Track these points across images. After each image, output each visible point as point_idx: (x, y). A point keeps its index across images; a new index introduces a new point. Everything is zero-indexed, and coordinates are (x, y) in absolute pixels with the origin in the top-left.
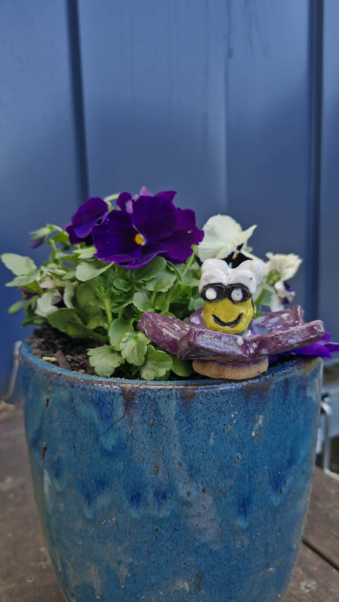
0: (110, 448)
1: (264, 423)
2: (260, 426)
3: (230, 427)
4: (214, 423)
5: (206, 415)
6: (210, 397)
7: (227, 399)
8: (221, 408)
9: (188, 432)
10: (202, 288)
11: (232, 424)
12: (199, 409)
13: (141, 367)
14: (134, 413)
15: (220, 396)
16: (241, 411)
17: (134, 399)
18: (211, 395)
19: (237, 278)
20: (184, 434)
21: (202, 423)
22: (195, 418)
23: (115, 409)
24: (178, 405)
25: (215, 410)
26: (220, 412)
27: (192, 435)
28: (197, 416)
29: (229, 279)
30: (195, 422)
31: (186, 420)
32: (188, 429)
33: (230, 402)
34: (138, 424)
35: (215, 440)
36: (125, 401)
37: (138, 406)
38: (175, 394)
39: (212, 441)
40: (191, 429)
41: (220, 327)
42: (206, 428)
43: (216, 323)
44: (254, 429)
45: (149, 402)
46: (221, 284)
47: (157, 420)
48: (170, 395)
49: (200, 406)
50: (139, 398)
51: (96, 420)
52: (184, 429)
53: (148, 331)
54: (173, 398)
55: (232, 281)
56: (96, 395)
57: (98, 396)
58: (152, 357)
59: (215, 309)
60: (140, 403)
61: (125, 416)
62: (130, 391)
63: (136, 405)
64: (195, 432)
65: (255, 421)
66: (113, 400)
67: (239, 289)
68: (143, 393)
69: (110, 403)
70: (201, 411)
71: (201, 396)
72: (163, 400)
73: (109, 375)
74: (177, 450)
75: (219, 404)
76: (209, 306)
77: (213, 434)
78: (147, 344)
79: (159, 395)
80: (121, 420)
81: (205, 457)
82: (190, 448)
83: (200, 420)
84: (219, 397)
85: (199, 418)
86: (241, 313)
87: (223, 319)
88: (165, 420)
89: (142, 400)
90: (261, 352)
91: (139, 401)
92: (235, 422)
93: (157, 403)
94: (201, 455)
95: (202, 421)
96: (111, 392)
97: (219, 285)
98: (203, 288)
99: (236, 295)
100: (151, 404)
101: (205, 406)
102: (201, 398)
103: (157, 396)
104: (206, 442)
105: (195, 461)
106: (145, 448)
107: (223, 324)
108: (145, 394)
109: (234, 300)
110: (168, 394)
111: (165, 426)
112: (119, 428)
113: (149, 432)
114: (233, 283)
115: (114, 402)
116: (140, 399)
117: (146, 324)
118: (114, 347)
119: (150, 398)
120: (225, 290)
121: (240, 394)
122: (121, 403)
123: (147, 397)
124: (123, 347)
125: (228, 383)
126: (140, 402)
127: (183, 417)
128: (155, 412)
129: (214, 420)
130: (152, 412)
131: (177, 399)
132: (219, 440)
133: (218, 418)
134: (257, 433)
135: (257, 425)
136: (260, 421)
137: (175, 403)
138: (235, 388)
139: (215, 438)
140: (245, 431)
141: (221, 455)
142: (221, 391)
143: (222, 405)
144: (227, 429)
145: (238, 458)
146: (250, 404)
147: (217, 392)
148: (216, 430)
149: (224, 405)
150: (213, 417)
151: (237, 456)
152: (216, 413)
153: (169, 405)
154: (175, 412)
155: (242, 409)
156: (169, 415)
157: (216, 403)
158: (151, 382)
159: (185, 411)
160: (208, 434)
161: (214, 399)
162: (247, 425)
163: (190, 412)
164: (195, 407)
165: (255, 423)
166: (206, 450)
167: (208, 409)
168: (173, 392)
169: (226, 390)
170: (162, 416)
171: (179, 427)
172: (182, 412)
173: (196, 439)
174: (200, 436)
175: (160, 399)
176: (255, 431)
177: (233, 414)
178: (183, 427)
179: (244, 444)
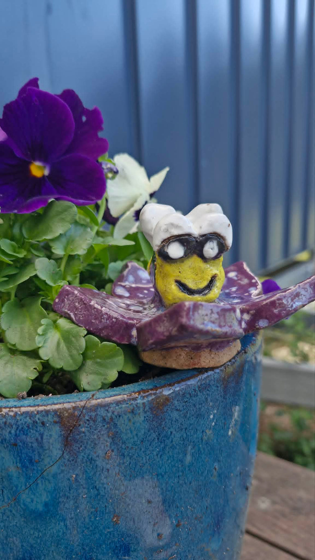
0: (40, 508)
1: (238, 417)
2: (236, 421)
3: (209, 432)
4: (192, 432)
5: (182, 424)
6: (188, 398)
7: (207, 397)
8: (200, 409)
9: (159, 456)
10: (160, 243)
11: (210, 429)
12: (174, 419)
13: (76, 371)
14: (79, 448)
15: (199, 393)
16: (220, 408)
17: (80, 425)
18: (188, 396)
19: (211, 225)
20: (155, 460)
21: (177, 437)
22: (169, 433)
23: (47, 447)
24: (146, 420)
25: (193, 415)
26: (199, 416)
27: (165, 457)
28: (172, 430)
29: (201, 227)
30: (168, 439)
31: (158, 439)
32: (159, 452)
33: (209, 400)
34: (87, 462)
35: (193, 455)
36: (63, 432)
37: (85, 436)
38: (142, 406)
39: (189, 458)
40: (164, 449)
41: (188, 296)
42: (182, 443)
43: (182, 291)
44: (231, 426)
45: (104, 426)
46: (189, 235)
47: (116, 451)
48: (136, 408)
49: (175, 415)
50: (88, 422)
51: (13, 470)
52: (155, 453)
53: (75, 315)
54: (139, 412)
55: (206, 230)
56: (10, 432)
57: (13, 432)
58: (94, 353)
59: (180, 272)
60: (88, 431)
61: (65, 454)
62: (72, 415)
63: (83, 434)
64: (168, 452)
65: (231, 416)
66: (42, 435)
67: (214, 241)
68: (93, 414)
69: (37, 440)
70: (177, 420)
71: (176, 400)
72: (126, 417)
73: (25, 393)
74: (145, 484)
75: (197, 406)
76: (169, 268)
77: (190, 447)
78: (84, 335)
79: (118, 412)
80: (58, 462)
81: (181, 482)
82: (163, 476)
83: (175, 434)
84: (197, 395)
85: (174, 432)
86: (214, 274)
87: (191, 285)
88: (128, 447)
89: (93, 425)
90: (258, 325)
91: (87, 427)
92: (213, 424)
93: (115, 425)
94: (176, 480)
95: (178, 435)
96: (38, 421)
97: (187, 237)
98: (162, 242)
99: (211, 250)
100: (108, 428)
101: (181, 413)
102: (176, 402)
103: (116, 413)
104: (181, 461)
105: (169, 491)
106: (99, 494)
107: (191, 292)
108: (97, 415)
109: (207, 257)
110: (131, 407)
111: (128, 455)
112: (55, 476)
113: (104, 470)
114: (207, 233)
115: (45, 437)
116: (88, 424)
117: (70, 304)
118: (14, 345)
119: (104, 420)
120: (194, 243)
121: (219, 386)
122: (57, 437)
123: (99, 419)
124: (39, 343)
125: (205, 373)
126: (89, 429)
127: (154, 435)
128: (112, 438)
129: (192, 429)
130: (109, 440)
131: (145, 412)
132: (196, 454)
133: (197, 424)
134: (233, 430)
135: (233, 420)
136: (236, 414)
137: (142, 418)
138: (214, 378)
139: (193, 453)
140: (222, 431)
141: (199, 473)
142: (199, 387)
143: (200, 406)
144: (206, 436)
145: (215, 469)
146: (228, 395)
147: (195, 390)
148: (194, 442)
149: (203, 405)
150: (191, 424)
151: (214, 466)
152: (194, 419)
153: (134, 423)
154: (143, 432)
155: (221, 404)
156: (133, 438)
157: (195, 406)
158: (100, 393)
159: (156, 426)
160: (185, 450)
161: (192, 400)
162: (225, 424)
163: (163, 426)
164: (169, 418)
165: (232, 419)
166: (182, 472)
167: (185, 416)
168: (139, 403)
169: (204, 384)
170: (124, 443)
171: (148, 452)
172: (152, 429)
173: (170, 461)
174: (175, 456)
175: (121, 418)
176: (231, 428)
177: (211, 414)
178: (153, 451)
179: (222, 449)
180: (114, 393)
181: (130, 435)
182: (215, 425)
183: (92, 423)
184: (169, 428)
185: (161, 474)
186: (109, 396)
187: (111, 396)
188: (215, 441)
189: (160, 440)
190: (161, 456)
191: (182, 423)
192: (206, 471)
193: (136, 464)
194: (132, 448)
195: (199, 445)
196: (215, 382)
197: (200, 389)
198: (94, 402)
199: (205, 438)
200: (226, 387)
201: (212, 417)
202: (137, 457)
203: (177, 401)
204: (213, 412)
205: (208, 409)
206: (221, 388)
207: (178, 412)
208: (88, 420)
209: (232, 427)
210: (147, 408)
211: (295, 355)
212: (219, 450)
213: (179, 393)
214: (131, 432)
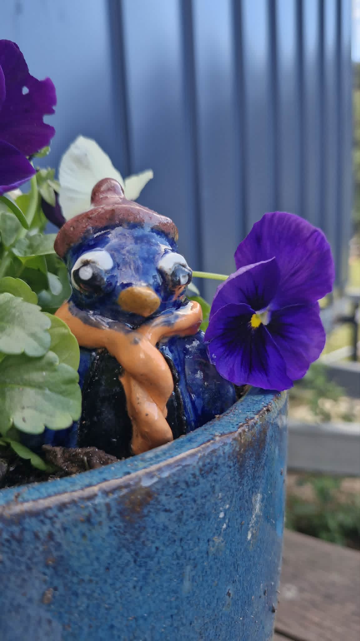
1: (261, 510)
2: (257, 516)
3: (217, 540)
4: (191, 545)
5: (175, 533)
6: (183, 489)
7: (213, 484)
8: (203, 505)
9: (138, 588)
11: (220, 535)
12: (161, 526)
15: (201, 479)
16: (234, 500)
18: (183, 486)
20: (130, 596)
21: (166, 554)
22: (154, 550)
24: (113, 533)
25: (192, 517)
26: (202, 516)
27: (148, 590)
28: (158, 544)
30: (152, 559)
31: (135, 561)
32: (137, 582)
33: (217, 489)
35: (193, 580)
38: (104, 509)
39: (187, 585)
40: (145, 578)
42: (175, 562)
44: (250, 526)
45: (38, 548)
47: (61, 589)
48: (94, 514)
49: (162, 518)
50: (7, 544)
52: (131, 585)
54: (101, 519)
60: (9, 558)
64: (154, 581)
65: (251, 510)
70: (165, 528)
71: (164, 494)
72: (76, 531)
75: (199, 501)
77: (189, 568)
79: (62, 524)
81: (176, 624)
82: (145, 619)
83: (163, 550)
84: (198, 483)
85: (162, 548)
88: (83, 581)
89: (17, 548)
91: (6, 553)
92: (225, 526)
93: (58, 546)
94: (168, 622)
95: (169, 551)
100: (44, 552)
101: (173, 515)
102: (164, 498)
103: (57, 526)
104: (175, 591)
110: (85, 513)
111: (84, 593)
113: (43, 621)
116: (9, 547)
119: (37, 537)
121: (232, 465)
123: (28, 537)
126: (11, 555)
127: (128, 556)
128: (54, 568)
129: (191, 539)
130: (47, 571)
131: (111, 519)
132: (199, 576)
133: (198, 530)
134: (254, 532)
135: (254, 516)
136: (258, 506)
137: (106, 530)
138: (224, 453)
139: (193, 576)
140: (238, 536)
141: (204, 606)
142: (201, 470)
143: (204, 500)
144: (213, 546)
145: (229, 594)
146: (246, 478)
147: (194, 475)
148: (194, 559)
149: (209, 497)
150: (189, 532)
151: (227, 591)
152: (195, 522)
153: (91, 540)
154: (107, 552)
155: (235, 493)
156: (92, 564)
157: (195, 501)
158: (31, 490)
159: (130, 541)
160: (181, 574)
161: (190, 492)
162: (241, 524)
163: (142, 540)
164: (152, 525)
165: (251, 514)
166: (177, 608)
167: (179, 520)
168: (100, 504)
169: (209, 464)
170: (75, 574)
171: (118, 585)
172: (124, 546)
173: (156, 595)
174: (165, 585)
175: (68, 533)
176: (251, 529)
177: (222, 512)
178: (127, 581)
179: (238, 562)
180: (55, 490)
181: (85, 560)
182: (227, 528)
183: (15, 545)
184: (153, 542)
185: (143, 617)
186: (45, 495)
187: (49, 496)
188: (228, 552)
189: (138, 563)
190: (141, 588)
191: (175, 531)
192: (216, 601)
193: (98, 606)
194: (91, 581)
195: (203, 562)
196: (225, 459)
197: (203, 472)
198: (17, 509)
199: (212, 550)
200: (241, 466)
201: (222, 515)
202: (99, 594)
203: (166, 495)
204: (224, 507)
205: (216, 504)
206: (234, 469)
207: (167, 514)
208: (8, 541)
209: (252, 527)
210: (114, 512)
211: (316, 414)
212: (234, 565)
213: (168, 483)
214: (87, 554)
